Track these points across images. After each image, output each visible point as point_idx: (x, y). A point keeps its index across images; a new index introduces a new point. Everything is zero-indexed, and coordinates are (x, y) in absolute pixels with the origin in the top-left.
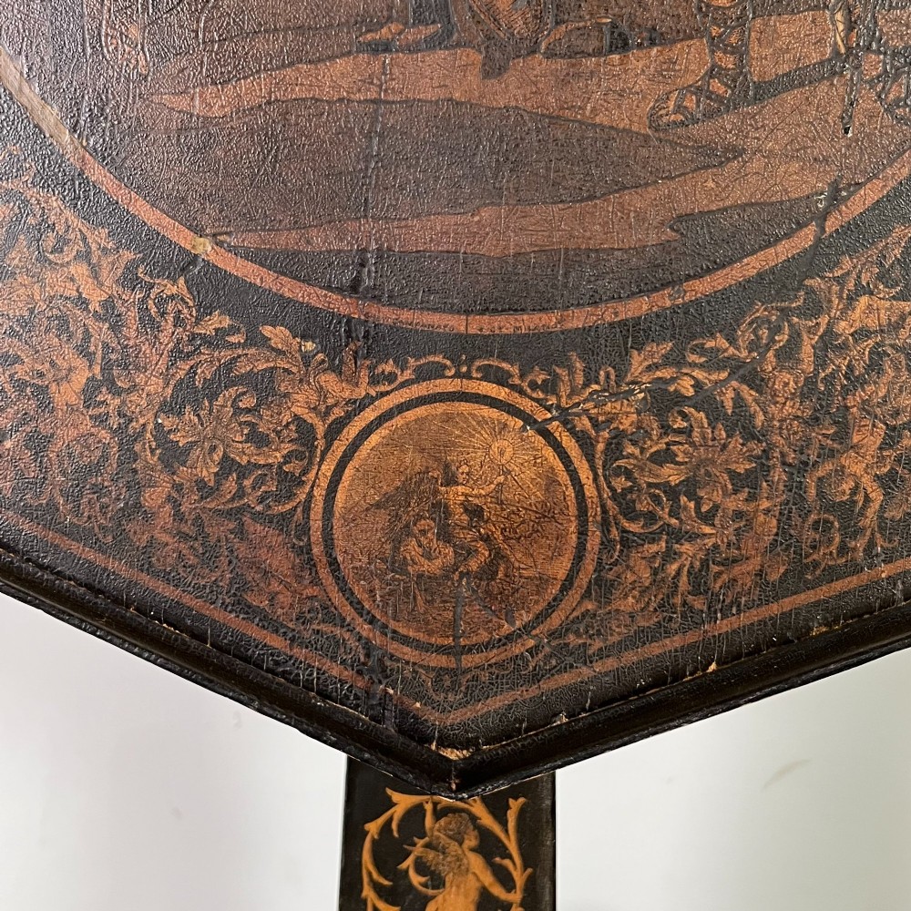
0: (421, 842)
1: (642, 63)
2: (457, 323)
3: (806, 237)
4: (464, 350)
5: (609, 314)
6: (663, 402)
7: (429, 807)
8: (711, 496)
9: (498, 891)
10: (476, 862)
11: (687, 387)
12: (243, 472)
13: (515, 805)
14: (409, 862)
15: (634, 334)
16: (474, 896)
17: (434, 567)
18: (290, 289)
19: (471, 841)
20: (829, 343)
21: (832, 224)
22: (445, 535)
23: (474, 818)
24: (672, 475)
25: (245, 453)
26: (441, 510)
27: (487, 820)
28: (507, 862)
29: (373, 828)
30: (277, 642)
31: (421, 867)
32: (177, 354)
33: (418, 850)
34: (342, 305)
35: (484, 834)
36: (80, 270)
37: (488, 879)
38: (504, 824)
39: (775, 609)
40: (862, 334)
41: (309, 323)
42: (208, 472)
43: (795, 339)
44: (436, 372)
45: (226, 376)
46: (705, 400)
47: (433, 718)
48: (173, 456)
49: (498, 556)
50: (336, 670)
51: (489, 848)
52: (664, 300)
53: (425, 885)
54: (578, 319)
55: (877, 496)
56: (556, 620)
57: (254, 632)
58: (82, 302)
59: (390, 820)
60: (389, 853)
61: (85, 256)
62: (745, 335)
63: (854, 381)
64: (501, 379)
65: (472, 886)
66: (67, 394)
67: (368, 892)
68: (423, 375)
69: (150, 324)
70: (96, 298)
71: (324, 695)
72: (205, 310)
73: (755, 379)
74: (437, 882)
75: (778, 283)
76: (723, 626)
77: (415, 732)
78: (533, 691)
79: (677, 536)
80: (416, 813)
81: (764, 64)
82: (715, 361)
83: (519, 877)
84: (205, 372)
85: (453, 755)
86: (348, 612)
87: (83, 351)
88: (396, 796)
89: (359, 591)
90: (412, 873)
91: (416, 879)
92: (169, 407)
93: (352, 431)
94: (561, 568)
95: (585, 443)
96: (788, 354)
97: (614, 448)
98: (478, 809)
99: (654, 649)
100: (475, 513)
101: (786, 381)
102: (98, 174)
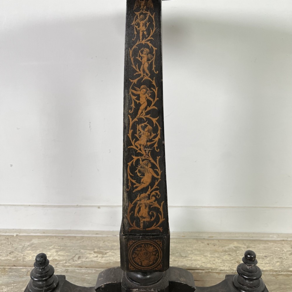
0: (139, 166)
7: (141, 159)
9: (155, 176)
10: (151, 170)
13: (158, 158)
14: (137, 171)
16: (151, 177)
19: (150, 165)
23: (150, 161)
27: (153, 161)
28: (157, 170)
29: (130, 164)
31: (140, 171)
33: (139, 168)
37: (153, 173)
38: (156, 161)
51: (153, 167)
53: (140, 175)
59: (133, 162)
60: (133, 169)
65: (150, 175)
67: (129, 177)
74: (143, 175)
80: (138, 160)
83: (160, 173)
88: (134, 157)
90: (138, 173)
91: (139, 174)
98: (151, 159)
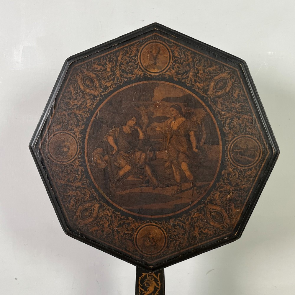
0: (146, 280)
1: (170, 188)
2: (151, 217)
3: (189, 207)
4: (151, 220)
5: (167, 215)
6: (174, 225)
7: (147, 275)
8: (180, 236)
9: (157, 286)
10: (154, 282)
11: (176, 223)
12: (126, 234)
13: (159, 274)
14: (145, 283)
15: (171, 218)
16: (154, 287)
17: (148, 245)
18: (131, 213)
19: (153, 279)
20: (192, 218)
21: (192, 205)
22: (150, 241)
23: (153, 276)
24: (175, 234)
25: (126, 232)
26: (149, 238)
27: (155, 276)
28: (158, 282)
29: (140, 278)
30: (130, 254)
31: (147, 283)
32: (119, 221)
33: (146, 281)
34: (137, 215)
35: (155, 278)
36: (108, 212)
37: (156, 285)
38: (157, 277)
39: (187, 249)
40: (196, 217)
41: (134, 217)
42: (122, 234)
43: (188, 218)
44: (148, 222)
45: (124, 223)
46: (179, 225)
47: (149, 262)
48: (118, 232)
49: (156, 243)
50: (137, 257)
51: (156, 280)
52: (174, 214)
53: (147, 286)
54: (164, 216)
55: (198, 236)
56: (163, 251)
57: (127, 253)
58: (108, 215)
59: (142, 277)
60: (142, 281)
61: (108, 210)
62: (183, 218)
63: (195, 223)
64: (156, 223)
65: (153, 285)
66: (106, 226)
67: (139, 287)
68: (147, 222)
69: (115, 217)
70: (109, 214)
71: (136, 260)
72: (122, 216)
73: (184, 223)
74: (149, 285)
75: (186, 212)
76: (182, 251)
77: (147, 264)
78: (160, 259)
79: (176, 241)
80: (146, 276)
81: (184, 188)
82: (180, 221)
83: (160, 284)
84: (122, 223)
85: (151, 267)
86: (139, 250)
87: (108, 221)
88: (143, 274)
89: (140, 247)
90: (145, 284)
91: (146, 285)
92: (118, 227)
93: (139, 229)
94: (163, 244)
95: (166, 230)
96: (188, 220)
97: (169, 231)
98: (154, 275)
99: (174, 254)
100: (153, 238)
101: (187, 223)
102: (110, 201)
